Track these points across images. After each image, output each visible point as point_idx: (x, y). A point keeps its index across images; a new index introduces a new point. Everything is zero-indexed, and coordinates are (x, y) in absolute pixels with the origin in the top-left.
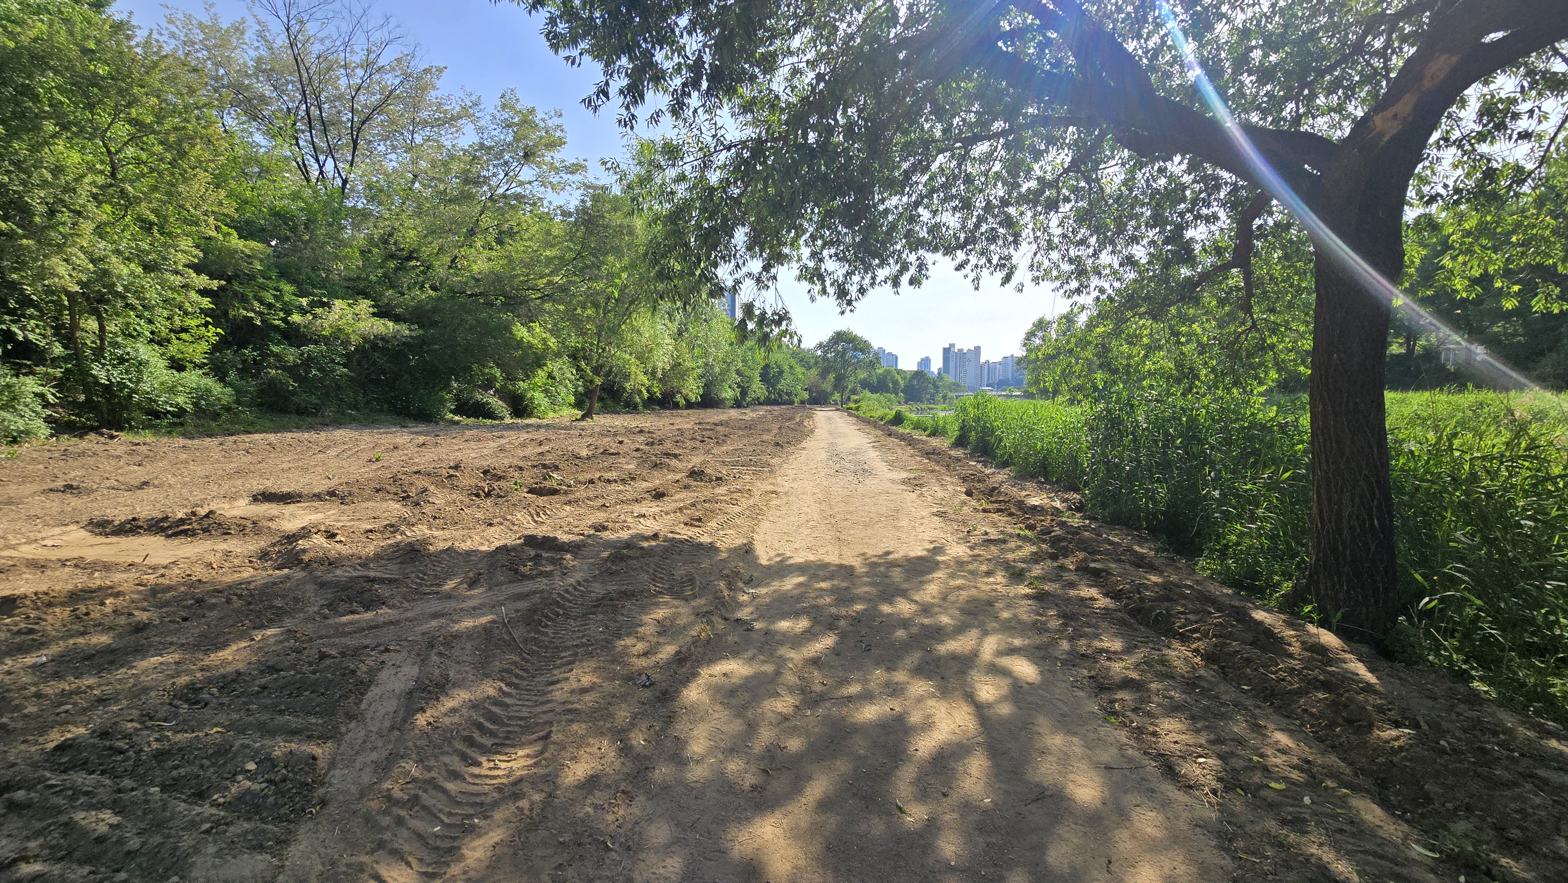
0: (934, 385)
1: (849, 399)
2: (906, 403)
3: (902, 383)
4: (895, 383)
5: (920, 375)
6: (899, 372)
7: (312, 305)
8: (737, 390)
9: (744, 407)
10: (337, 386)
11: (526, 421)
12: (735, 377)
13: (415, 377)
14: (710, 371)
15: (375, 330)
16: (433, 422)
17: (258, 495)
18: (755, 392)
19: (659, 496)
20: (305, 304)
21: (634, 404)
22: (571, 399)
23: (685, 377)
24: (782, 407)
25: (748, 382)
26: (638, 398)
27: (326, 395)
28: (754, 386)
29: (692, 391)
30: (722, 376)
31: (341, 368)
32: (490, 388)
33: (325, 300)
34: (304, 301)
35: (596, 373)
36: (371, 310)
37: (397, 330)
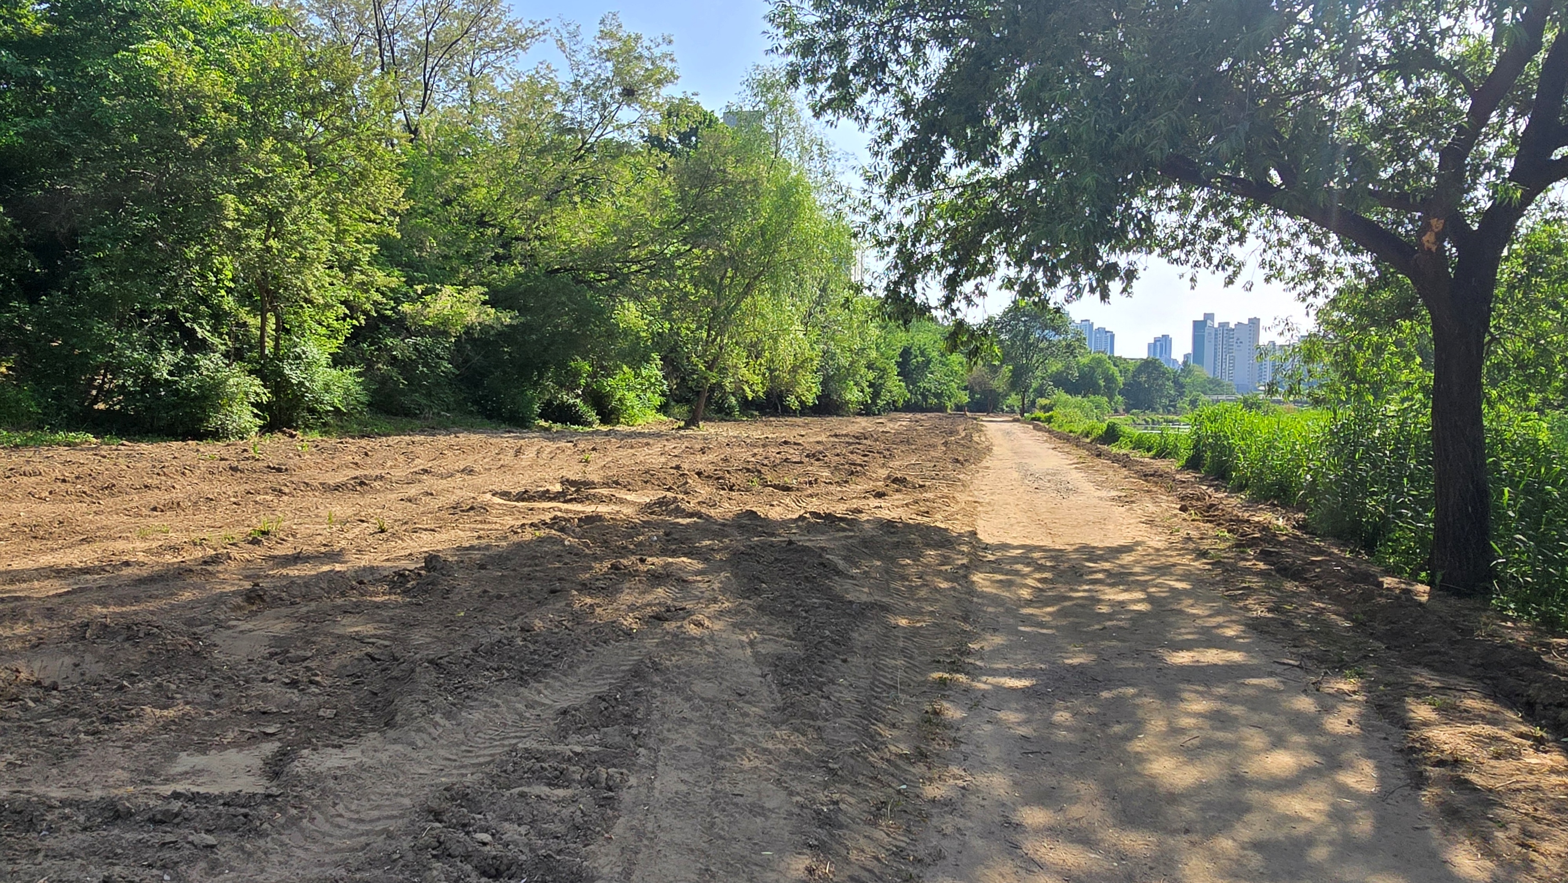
0: (1176, 382)
1: (1033, 403)
2: (1127, 411)
3: (1121, 380)
4: (1110, 379)
5: (1149, 366)
6: (1116, 361)
7: (425, 293)
8: (867, 390)
9: (874, 414)
10: (438, 384)
11: (618, 428)
12: (863, 371)
13: (505, 372)
14: (830, 362)
15: (481, 320)
16: (526, 427)
17: (565, 482)
18: (890, 392)
19: (880, 495)
20: (420, 292)
21: (729, 407)
22: (657, 400)
23: (800, 371)
24: (929, 415)
25: (881, 378)
26: (733, 400)
27: (429, 395)
28: (889, 384)
29: (809, 390)
30: (848, 370)
31: (445, 364)
32: (578, 386)
33: (438, 287)
34: (419, 288)
35: (710, 368)
36: (483, 298)
37: (498, 319)
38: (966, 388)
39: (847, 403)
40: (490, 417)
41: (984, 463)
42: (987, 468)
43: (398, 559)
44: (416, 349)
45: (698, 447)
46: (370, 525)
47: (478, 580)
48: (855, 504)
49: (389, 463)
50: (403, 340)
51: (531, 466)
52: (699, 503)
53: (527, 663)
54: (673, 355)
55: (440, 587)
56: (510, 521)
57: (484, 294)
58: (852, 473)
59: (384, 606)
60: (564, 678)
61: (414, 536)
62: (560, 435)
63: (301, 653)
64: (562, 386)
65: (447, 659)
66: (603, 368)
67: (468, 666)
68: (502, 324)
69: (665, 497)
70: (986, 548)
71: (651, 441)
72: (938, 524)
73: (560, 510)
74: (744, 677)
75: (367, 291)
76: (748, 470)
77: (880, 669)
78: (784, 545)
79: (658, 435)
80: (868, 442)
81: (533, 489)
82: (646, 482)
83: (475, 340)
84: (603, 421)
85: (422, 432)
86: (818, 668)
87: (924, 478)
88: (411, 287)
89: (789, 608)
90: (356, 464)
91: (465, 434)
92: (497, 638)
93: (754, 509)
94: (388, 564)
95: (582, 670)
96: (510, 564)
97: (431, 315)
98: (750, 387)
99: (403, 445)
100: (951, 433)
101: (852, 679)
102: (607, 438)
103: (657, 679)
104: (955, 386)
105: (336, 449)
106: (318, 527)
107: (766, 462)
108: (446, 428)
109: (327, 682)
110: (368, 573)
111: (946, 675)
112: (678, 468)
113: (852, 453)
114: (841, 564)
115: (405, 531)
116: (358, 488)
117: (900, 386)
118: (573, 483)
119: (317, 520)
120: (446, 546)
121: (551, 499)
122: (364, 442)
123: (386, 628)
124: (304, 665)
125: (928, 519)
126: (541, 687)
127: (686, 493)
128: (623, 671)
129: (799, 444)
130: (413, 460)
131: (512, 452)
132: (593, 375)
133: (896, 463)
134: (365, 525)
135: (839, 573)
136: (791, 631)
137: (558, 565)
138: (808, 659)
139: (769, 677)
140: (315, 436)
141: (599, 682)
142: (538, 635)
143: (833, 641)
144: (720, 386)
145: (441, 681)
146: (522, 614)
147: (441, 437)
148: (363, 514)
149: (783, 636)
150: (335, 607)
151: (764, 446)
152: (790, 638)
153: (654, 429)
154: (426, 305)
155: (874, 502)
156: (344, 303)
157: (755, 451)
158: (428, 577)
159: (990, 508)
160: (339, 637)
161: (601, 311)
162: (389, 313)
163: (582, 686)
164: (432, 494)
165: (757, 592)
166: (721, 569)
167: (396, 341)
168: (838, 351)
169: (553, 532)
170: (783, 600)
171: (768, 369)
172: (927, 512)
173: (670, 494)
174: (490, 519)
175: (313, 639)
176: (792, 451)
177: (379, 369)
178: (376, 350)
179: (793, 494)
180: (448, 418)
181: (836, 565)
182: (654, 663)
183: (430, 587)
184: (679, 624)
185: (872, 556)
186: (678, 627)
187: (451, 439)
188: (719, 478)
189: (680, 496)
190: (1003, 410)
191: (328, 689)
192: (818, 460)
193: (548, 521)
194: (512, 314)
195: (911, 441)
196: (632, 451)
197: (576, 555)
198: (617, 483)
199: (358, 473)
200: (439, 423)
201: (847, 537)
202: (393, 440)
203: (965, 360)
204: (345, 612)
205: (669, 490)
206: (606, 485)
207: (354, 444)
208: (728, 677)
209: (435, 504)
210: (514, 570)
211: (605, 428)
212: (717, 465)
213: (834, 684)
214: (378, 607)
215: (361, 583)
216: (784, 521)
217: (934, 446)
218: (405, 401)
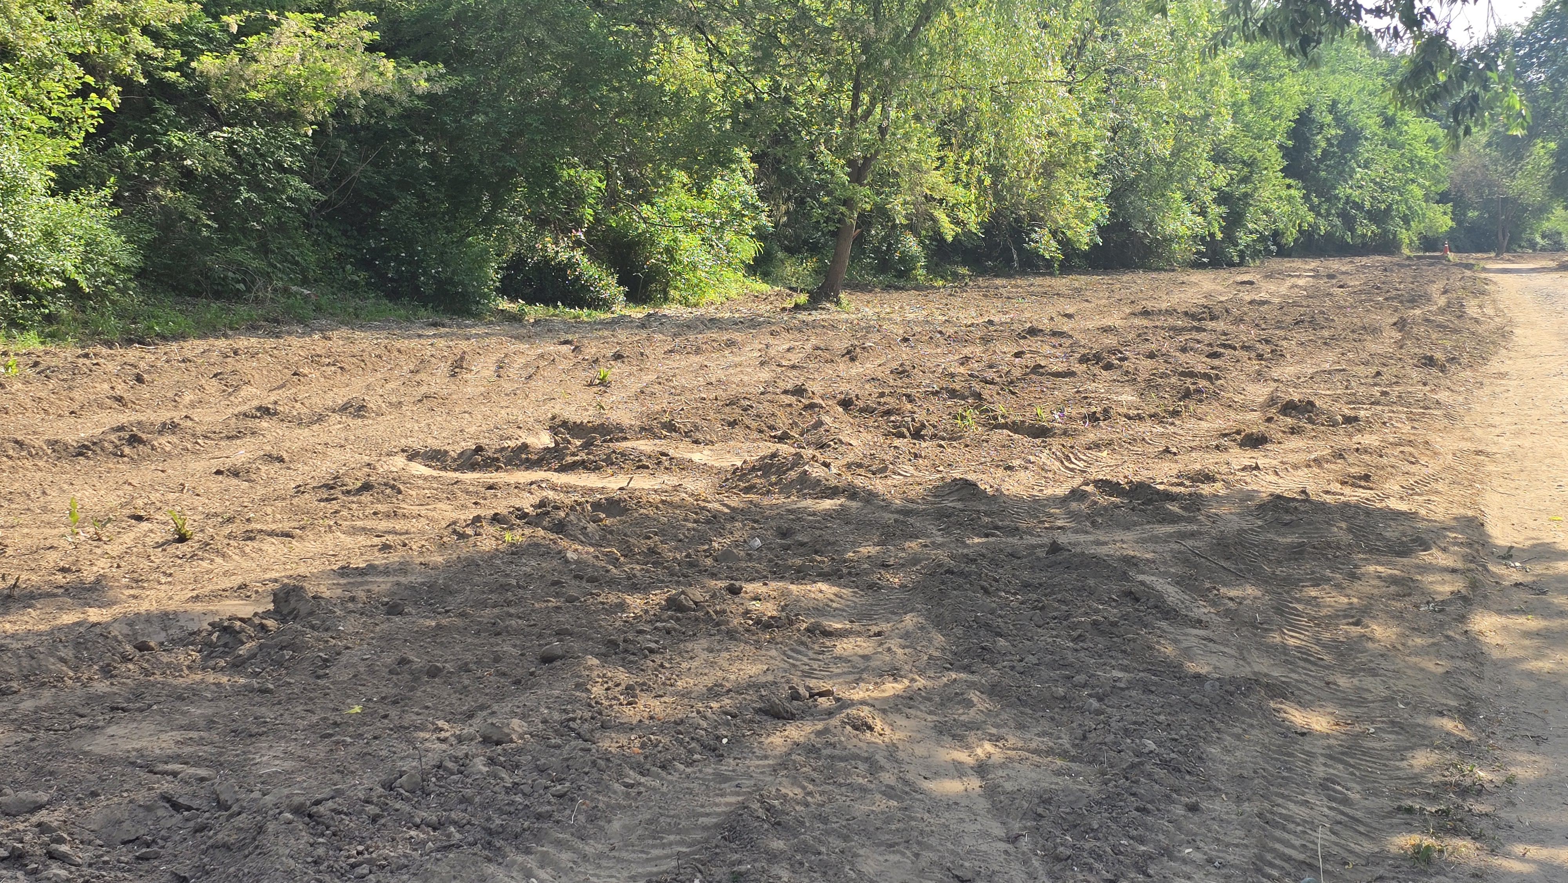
7: (245, 31)
8: (1214, 210)
9: (1231, 264)
10: (281, 227)
11: (669, 310)
12: (1205, 166)
13: (421, 196)
14: (1129, 151)
15: (365, 85)
16: (469, 314)
17: (558, 426)
18: (1266, 212)
19: (1255, 441)
20: (234, 29)
21: (902, 260)
22: (749, 249)
23: (1060, 173)
24: (1365, 260)
25: (1245, 180)
26: (911, 244)
27: (264, 250)
28: (1265, 193)
29: (1082, 214)
30: (1170, 165)
31: (296, 181)
32: (579, 224)
33: (272, 16)
34: (233, 21)
35: (857, 176)
36: (367, 36)
37: (402, 80)
38: (1443, 198)
39: (1168, 240)
40: (394, 295)
41: (1494, 365)
42: (1502, 375)
43: (218, 595)
44: (231, 152)
45: (840, 345)
46: (154, 526)
47: (388, 639)
48: (1198, 462)
49: (188, 397)
50: (201, 134)
51: (486, 396)
52: (849, 466)
53: (500, 811)
54: (779, 151)
55: (307, 654)
56: (446, 512)
57: (370, 28)
58: (1187, 395)
59: (193, 694)
60: (580, 845)
61: (249, 546)
62: (544, 328)
63: (26, 795)
64: (542, 223)
65: (330, 804)
66: (629, 182)
67: (374, 819)
68: (412, 93)
69: (774, 455)
70: (1508, 555)
71: (738, 336)
72: (1395, 504)
73: (554, 488)
74: (969, 842)
75: (123, 32)
76: (953, 394)
77: (1276, 825)
78: (1041, 553)
79: (752, 323)
80: (1220, 325)
81: (492, 444)
82: (733, 424)
83: (355, 130)
84: (636, 296)
85: (252, 329)
86: (1132, 822)
87: (1354, 401)
88: (216, 18)
89: (1061, 691)
90: (119, 399)
91: (345, 331)
92: (431, 759)
93: (971, 477)
94: (199, 607)
95: (616, 825)
96: (453, 603)
97: (261, 78)
98: (951, 211)
99: (215, 356)
100: (1413, 301)
101: (1212, 849)
102: (644, 334)
103: (778, 845)
104: (1419, 193)
105: (75, 370)
106: (48, 531)
107: (990, 374)
108: (301, 321)
109: (83, 856)
110: (157, 627)
111: (1428, 841)
112: (799, 391)
113: (1184, 350)
114: (1172, 594)
115: (229, 536)
116: (127, 450)
117: (1290, 199)
118: (577, 429)
119: (45, 517)
120: (316, 567)
121: (530, 465)
122: (133, 353)
123: (201, 742)
124: (35, 819)
125: (1367, 494)
126: (531, 862)
127: (822, 446)
128: (705, 828)
129: (1061, 334)
130: (237, 388)
131: (444, 368)
132: (611, 199)
133: (1286, 371)
134: (145, 526)
135: (1170, 614)
136: (1065, 741)
137: (554, 602)
138: (1110, 802)
139: (1025, 843)
140: (31, 342)
141: (655, 852)
142: (520, 751)
143: (1165, 764)
144: (882, 212)
145: (321, 851)
146: (482, 708)
147: (295, 341)
148: (140, 502)
149: (1050, 752)
150: (91, 700)
151: (986, 340)
152: (1064, 755)
153: (744, 311)
154: (247, 57)
155: (1240, 457)
156: (82, 59)
157: (966, 351)
158: (280, 632)
159: (1515, 467)
160: (104, 761)
161: (623, 59)
162: (172, 76)
163: (619, 860)
164: (281, 460)
165: (986, 654)
166: (905, 608)
167: (190, 136)
168: (1146, 125)
169: (541, 532)
170: (1045, 673)
171: (990, 169)
172: (1367, 477)
173: (785, 449)
174: (407, 508)
175: (52, 766)
176: (1047, 349)
177: (156, 197)
178: (149, 157)
179: (1055, 443)
180: (306, 298)
181: (1160, 597)
182: (769, 809)
183: (288, 654)
184: (820, 726)
185: (1240, 577)
186: (819, 733)
187: (316, 343)
188: (888, 413)
189: (808, 452)
190: (1533, 245)
191: (86, 871)
192: (1108, 367)
193: (529, 510)
194: (432, 69)
195: (1320, 319)
196: (696, 359)
197: (592, 580)
198: (670, 427)
199: (124, 418)
200: (288, 310)
201: (1183, 535)
202: (194, 347)
203: (1441, 133)
204: (113, 709)
205: (783, 438)
206: (646, 431)
207: (112, 357)
208: (933, 841)
209: (287, 481)
210: (463, 615)
211: (638, 313)
212: (883, 383)
213: (1171, 858)
214: (181, 698)
215: (142, 647)
216: (1035, 500)
217: (1374, 331)
218: (214, 263)
